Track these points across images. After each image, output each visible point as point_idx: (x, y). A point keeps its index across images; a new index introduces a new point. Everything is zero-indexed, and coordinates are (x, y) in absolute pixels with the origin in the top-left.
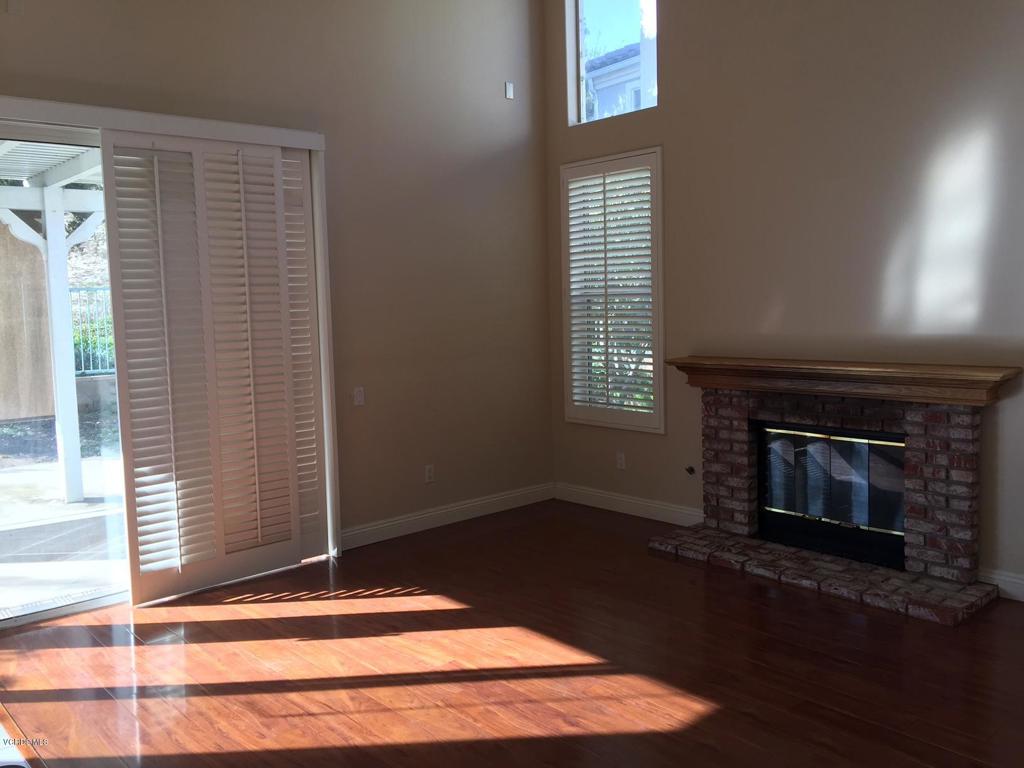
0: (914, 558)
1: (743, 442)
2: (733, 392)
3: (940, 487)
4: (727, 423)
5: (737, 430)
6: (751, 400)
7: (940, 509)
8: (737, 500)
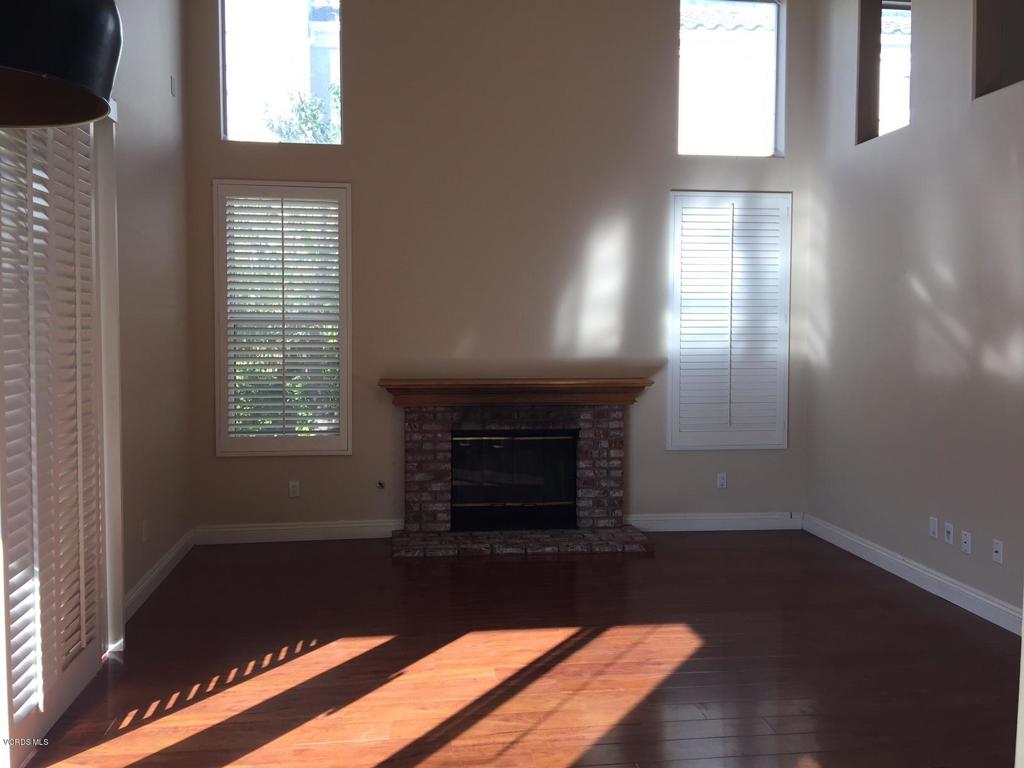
0: (586, 517)
1: (446, 451)
2: (438, 409)
3: (604, 464)
4: (430, 436)
5: (441, 442)
6: (455, 414)
7: (604, 478)
8: (441, 501)
